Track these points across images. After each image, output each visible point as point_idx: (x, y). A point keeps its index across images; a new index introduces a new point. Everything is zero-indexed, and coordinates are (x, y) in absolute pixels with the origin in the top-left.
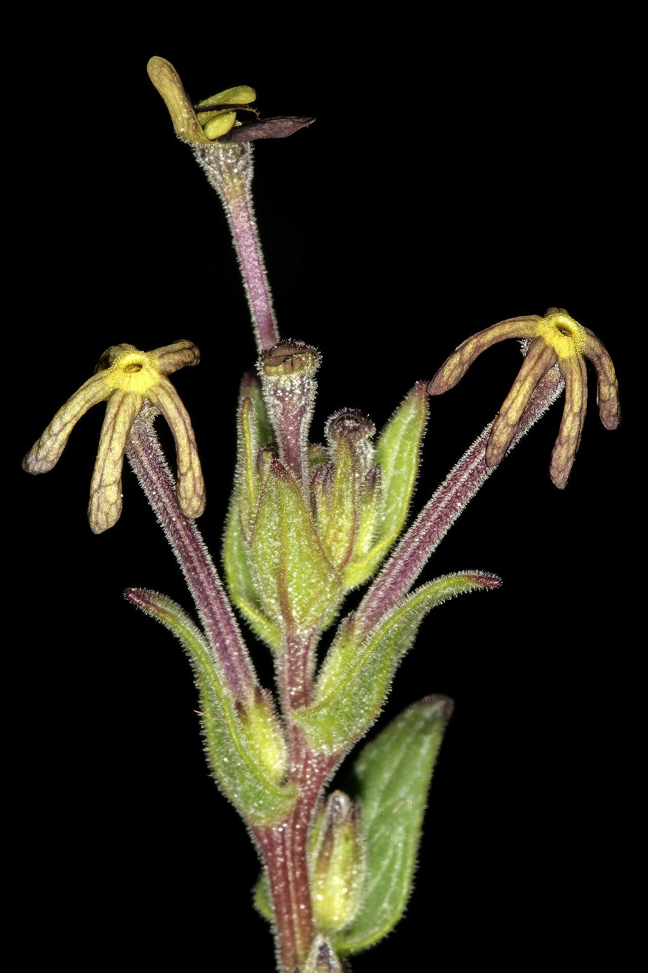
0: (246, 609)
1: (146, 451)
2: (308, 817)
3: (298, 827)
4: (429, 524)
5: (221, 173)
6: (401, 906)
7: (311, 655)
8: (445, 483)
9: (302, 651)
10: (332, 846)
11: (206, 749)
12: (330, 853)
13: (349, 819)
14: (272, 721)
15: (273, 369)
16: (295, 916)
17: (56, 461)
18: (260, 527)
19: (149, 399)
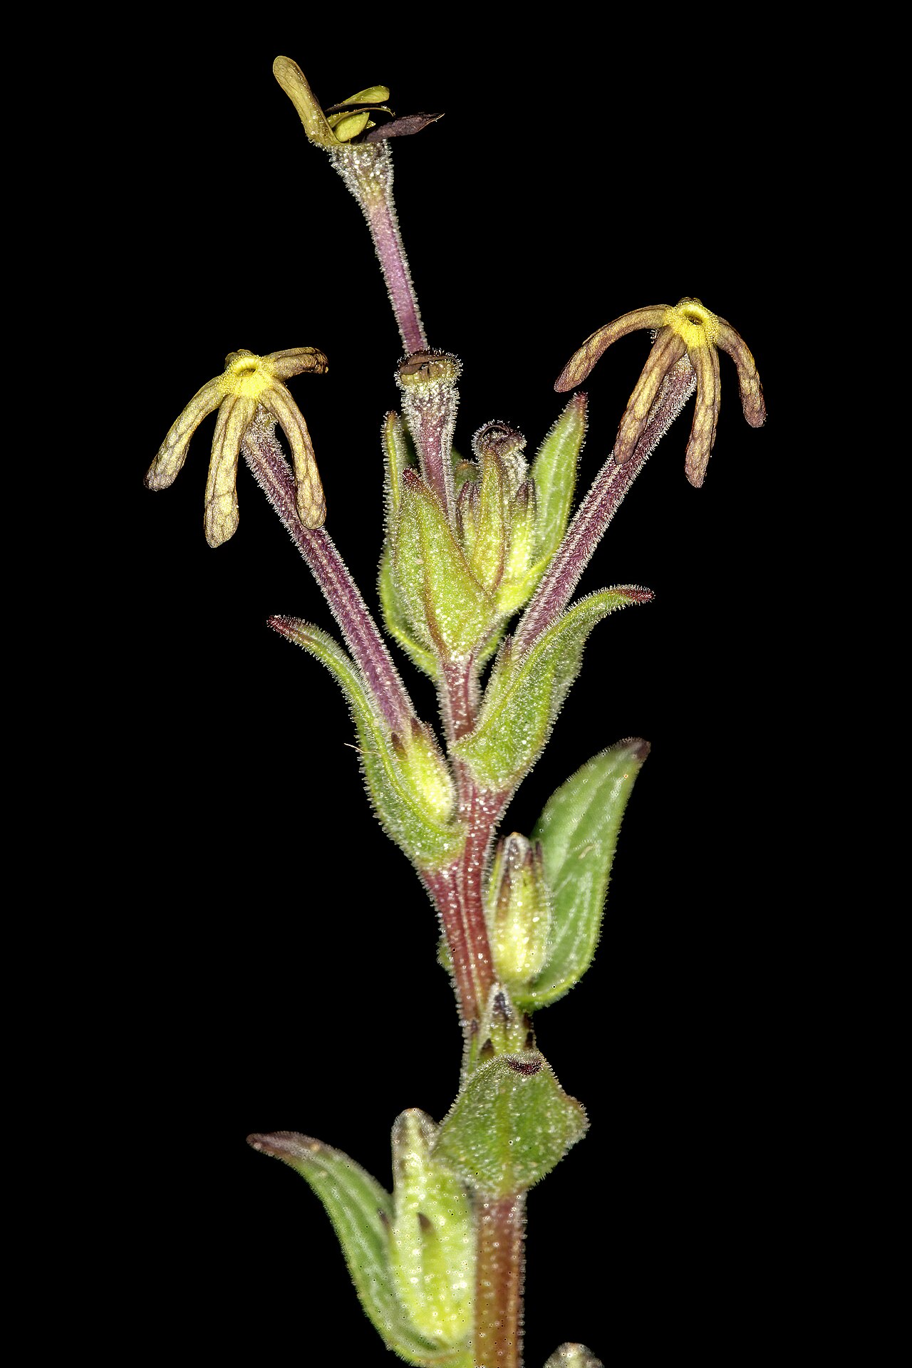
0: (402, 638)
1: (270, 463)
2: (480, 859)
3: (470, 870)
4: (579, 536)
5: (357, 178)
6: (588, 956)
7: (473, 684)
8: (591, 492)
9: (462, 681)
10: (510, 891)
11: (366, 789)
12: (508, 899)
13: (527, 863)
14: (432, 756)
15: (409, 378)
16: (473, 966)
17: (175, 476)
18: (402, 545)
19: (263, 405)
